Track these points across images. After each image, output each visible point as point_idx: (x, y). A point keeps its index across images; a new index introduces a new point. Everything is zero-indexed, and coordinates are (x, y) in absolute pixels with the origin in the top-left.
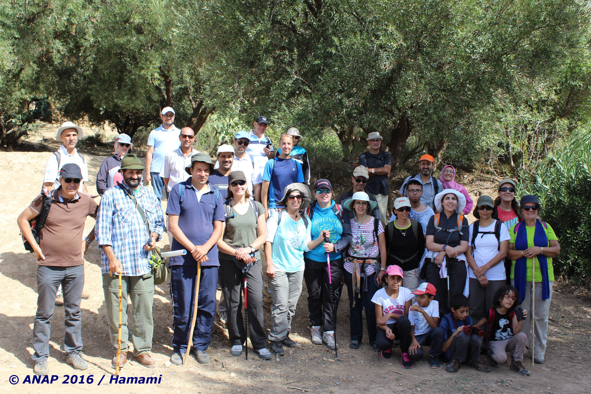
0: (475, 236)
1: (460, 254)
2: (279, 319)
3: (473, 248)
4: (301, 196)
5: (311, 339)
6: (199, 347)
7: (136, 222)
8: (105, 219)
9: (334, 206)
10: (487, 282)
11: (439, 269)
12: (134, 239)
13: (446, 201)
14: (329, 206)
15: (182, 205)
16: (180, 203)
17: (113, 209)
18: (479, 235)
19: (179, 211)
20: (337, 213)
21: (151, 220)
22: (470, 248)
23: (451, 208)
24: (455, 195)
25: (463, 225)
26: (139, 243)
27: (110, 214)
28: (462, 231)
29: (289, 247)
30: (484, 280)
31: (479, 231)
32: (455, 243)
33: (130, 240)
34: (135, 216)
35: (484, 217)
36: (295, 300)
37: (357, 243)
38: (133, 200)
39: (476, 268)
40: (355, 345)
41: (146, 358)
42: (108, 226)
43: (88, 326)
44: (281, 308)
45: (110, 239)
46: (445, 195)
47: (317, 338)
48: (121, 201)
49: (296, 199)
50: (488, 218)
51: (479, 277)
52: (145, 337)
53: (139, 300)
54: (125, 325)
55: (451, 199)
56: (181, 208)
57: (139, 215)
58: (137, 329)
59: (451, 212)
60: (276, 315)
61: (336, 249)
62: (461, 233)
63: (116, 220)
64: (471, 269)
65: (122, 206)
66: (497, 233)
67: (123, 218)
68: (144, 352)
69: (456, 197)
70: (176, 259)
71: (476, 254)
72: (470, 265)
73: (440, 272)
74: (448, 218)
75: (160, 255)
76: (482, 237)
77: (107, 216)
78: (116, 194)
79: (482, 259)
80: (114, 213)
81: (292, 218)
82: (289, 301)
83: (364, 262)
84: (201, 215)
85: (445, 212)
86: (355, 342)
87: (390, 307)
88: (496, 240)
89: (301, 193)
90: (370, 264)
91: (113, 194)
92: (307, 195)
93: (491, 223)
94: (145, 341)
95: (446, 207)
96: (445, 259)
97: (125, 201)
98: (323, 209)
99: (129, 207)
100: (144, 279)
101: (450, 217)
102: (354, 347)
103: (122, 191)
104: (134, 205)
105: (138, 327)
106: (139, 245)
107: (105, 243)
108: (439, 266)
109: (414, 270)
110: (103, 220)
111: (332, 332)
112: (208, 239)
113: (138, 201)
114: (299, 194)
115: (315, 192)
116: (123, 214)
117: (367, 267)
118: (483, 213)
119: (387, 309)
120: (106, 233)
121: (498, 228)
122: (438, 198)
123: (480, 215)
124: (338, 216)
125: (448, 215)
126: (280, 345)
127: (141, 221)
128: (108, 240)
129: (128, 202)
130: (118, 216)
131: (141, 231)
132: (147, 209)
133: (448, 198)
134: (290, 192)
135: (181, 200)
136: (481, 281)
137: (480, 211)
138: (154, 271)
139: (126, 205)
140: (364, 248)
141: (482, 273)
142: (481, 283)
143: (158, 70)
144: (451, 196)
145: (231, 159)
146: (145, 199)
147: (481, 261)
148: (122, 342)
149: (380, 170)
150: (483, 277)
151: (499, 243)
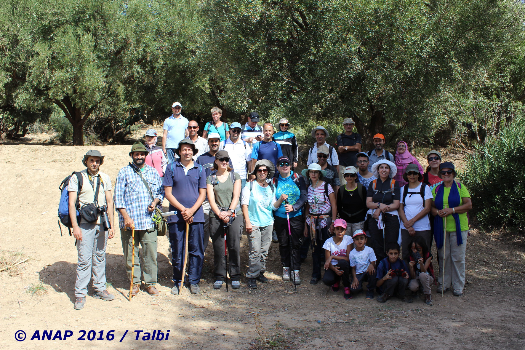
0: (405, 196)
1: (393, 210)
2: (253, 262)
3: (404, 205)
4: (268, 169)
5: (282, 277)
6: (193, 282)
7: (142, 191)
8: (120, 189)
9: (292, 175)
10: (415, 232)
11: (377, 222)
12: (140, 203)
13: (380, 170)
14: (289, 175)
15: (174, 179)
16: (173, 177)
17: (125, 182)
18: (408, 195)
19: (172, 183)
20: (295, 180)
21: (153, 189)
22: (402, 206)
23: (384, 175)
24: (388, 165)
25: (395, 187)
26: (144, 207)
27: (123, 186)
28: (394, 192)
29: (259, 207)
30: (412, 230)
31: (409, 192)
32: (388, 202)
33: (137, 204)
34: (141, 187)
35: (412, 181)
36: (267, 247)
37: (313, 203)
38: (140, 175)
39: (405, 221)
40: (314, 281)
41: (152, 290)
42: (122, 194)
43: (121, 267)
44: (255, 254)
45: (124, 203)
46: (380, 165)
47: (286, 276)
48: (131, 177)
49: (263, 172)
50: (415, 182)
51: (408, 228)
52: (151, 274)
53: (146, 248)
54: (138, 265)
55: (384, 168)
56: (173, 181)
57: (144, 186)
58: (146, 268)
59: (385, 178)
60: (251, 259)
61: (294, 208)
62: (393, 194)
63: (127, 190)
64: (402, 222)
65: (131, 180)
66: (422, 193)
67: (132, 188)
68: (151, 285)
69: (388, 167)
70: (172, 218)
71: (406, 210)
72: (401, 219)
73: (378, 225)
74: (383, 182)
75: (161, 215)
76: (410, 197)
77: (121, 188)
78: (128, 171)
79: (410, 214)
80: (126, 185)
81: (261, 185)
82: (262, 248)
83: (318, 218)
84: (188, 185)
85: (381, 178)
86: (315, 279)
87: (335, 252)
88: (421, 198)
89: (267, 167)
90: (323, 219)
91: (125, 171)
92: (272, 169)
93: (418, 185)
94: (151, 277)
95: (381, 175)
96: (381, 214)
97: (134, 176)
98: (284, 179)
99: (136, 181)
100: (149, 233)
101: (385, 182)
102: (313, 282)
103: (132, 169)
104: (140, 179)
105: (146, 267)
106: (144, 208)
107: (121, 207)
108: (377, 220)
109: (359, 223)
110: (118, 191)
111: (297, 272)
112: (195, 203)
113: (143, 176)
114: (266, 168)
115: (278, 166)
116: (132, 186)
117: (321, 221)
118: (411, 178)
119: (333, 254)
120: (121, 199)
121: (423, 189)
122: (375, 167)
123: (409, 179)
124: (296, 182)
125: (383, 180)
126: (254, 281)
127: (146, 190)
128: (122, 204)
129: (136, 177)
130: (128, 187)
131: (146, 198)
132: (150, 181)
133: (382, 167)
134: (258, 166)
135: (173, 175)
136: (410, 231)
137: (409, 177)
138: (156, 227)
139: (135, 179)
140: (317, 206)
141: (411, 225)
142: (409, 232)
143: (208, 82)
144: (384, 166)
145: (217, 143)
146: (149, 175)
147: (410, 216)
148: (134, 277)
149: (352, 147)
150: (411, 229)
151: (424, 201)
